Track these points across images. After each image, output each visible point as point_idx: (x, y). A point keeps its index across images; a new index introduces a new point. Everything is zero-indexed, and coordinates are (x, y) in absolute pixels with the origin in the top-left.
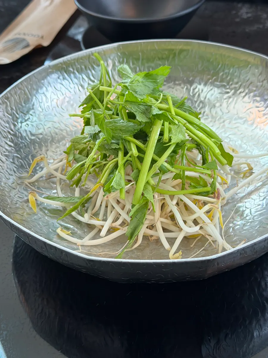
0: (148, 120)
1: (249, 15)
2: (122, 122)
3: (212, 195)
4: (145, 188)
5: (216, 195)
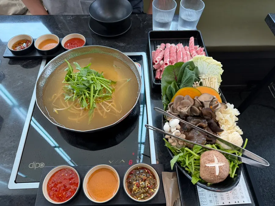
0: (89, 85)
2: (81, 86)
4: (93, 104)
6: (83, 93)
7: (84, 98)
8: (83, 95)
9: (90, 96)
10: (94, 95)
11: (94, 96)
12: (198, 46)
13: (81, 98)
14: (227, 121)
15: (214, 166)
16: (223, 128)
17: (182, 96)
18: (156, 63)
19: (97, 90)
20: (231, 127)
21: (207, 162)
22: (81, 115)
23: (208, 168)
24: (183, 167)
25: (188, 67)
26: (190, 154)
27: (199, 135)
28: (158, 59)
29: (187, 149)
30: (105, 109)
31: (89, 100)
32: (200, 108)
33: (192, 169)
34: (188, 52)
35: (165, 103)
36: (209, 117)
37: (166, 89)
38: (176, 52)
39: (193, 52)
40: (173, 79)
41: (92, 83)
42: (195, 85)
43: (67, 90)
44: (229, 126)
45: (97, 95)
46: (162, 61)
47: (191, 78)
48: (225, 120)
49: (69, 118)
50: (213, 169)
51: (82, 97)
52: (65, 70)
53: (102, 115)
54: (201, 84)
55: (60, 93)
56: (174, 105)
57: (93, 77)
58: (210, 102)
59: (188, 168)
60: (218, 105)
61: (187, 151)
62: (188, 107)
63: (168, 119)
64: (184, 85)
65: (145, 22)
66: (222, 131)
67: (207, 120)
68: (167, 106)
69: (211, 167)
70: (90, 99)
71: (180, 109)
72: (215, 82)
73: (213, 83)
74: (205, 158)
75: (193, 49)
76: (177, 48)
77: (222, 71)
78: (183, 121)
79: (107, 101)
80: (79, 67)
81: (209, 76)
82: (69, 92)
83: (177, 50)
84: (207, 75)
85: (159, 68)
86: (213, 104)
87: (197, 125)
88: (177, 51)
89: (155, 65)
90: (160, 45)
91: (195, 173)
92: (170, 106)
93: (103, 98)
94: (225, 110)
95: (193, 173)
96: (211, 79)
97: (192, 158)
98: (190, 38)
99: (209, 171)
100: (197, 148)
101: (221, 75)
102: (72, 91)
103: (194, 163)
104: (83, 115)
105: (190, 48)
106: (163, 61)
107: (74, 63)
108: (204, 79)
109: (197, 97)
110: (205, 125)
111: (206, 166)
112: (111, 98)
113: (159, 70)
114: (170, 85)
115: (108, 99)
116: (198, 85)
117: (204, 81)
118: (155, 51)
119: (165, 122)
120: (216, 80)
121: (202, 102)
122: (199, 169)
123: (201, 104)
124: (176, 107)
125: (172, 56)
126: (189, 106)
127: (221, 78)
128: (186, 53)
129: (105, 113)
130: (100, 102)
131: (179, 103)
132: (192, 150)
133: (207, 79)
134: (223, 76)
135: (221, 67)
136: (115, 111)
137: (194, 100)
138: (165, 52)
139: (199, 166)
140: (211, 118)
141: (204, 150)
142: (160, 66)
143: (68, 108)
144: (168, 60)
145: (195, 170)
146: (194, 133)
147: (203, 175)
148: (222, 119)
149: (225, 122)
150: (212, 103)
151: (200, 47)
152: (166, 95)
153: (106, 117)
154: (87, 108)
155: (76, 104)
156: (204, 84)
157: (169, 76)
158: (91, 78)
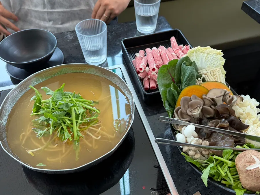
0: (69, 109)
1: (72, 37)
2: (58, 113)
3: (98, 122)
4: (77, 132)
5: (100, 121)
6: (62, 121)
7: (65, 128)
8: (63, 124)
9: (72, 124)
10: (77, 120)
11: (77, 122)
12: (182, 45)
13: (59, 129)
14: (248, 114)
15: (257, 167)
16: (247, 123)
17: (189, 97)
18: (141, 71)
19: (80, 114)
20: (256, 120)
21: (247, 165)
22: (64, 151)
23: (251, 171)
24: (218, 181)
25: (184, 64)
26: (222, 163)
27: (223, 139)
28: (143, 66)
29: (215, 157)
30: (94, 137)
31: (71, 128)
32: (213, 107)
33: (230, 180)
34: (174, 54)
35: (169, 110)
36: (227, 114)
37: (166, 94)
38: (160, 55)
39: (179, 52)
40: (170, 81)
41: (72, 106)
42: (198, 83)
43: (38, 124)
44: (253, 120)
45: (81, 120)
46: (147, 67)
47: (192, 74)
48: (246, 114)
49: (48, 159)
50: (258, 171)
51: (61, 127)
52: (32, 99)
53: (90, 145)
54: (204, 80)
55: (29, 130)
56: (182, 110)
57: (70, 99)
58: (222, 97)
59: (226, 180)
60: (233, 99)
61: (217, 160)
62: (199, 108)
63: (178, 129)
64: (186, 84)
65: (113, 32)
66: (248, 126)
67: (226, 118)
68: (173, 114)
69: (254, 170)
70: (73, 128)
71: (191, 112)
72: (219, 75)
73: (217, 77)
74: (243, 160)
75: (178, 49)
76: (160, 51)
77: (224, 61)
78: (199, 126)
79: (93, 126)
80: (51, 91)
81: (210, 70)
82: (42, 126)
83: (160, 53)
84: (207, 69)
85: (146, 77)
86: (226, 98)
87: (217, 127)
88: (162, 54)
89: (140, 74)
90: (137, 53)
91: (236, 184)
92: (177, 112)
93: (88, 124)
94: (241, 102)
95: (234, 185)
96: (213, 73)
97: (224, 167)
98: (171, 39)
99: (254, 175)
100: (227, 153)
101: (223, 65)
102: (46, 123)
103: (230, 172)
104: (66, 151)
105: (174, 49)
106: (149, 67)
107: (42, 88)
108: (206, 74)
109: (205, 95)
110: (226, 124)
111: (247, 171)
112: (98, 121)
113: (146, 79)
114: (169, 88)
115: (95, 124)
116: (201, 81)
117: (206, 76)
118: (134, 60)
119: (176, 134)
120: (220, 72)
121: (213, 99)
122: (238, 178)
123: (213, 102)
124: (185, 111)
125: (158, 60)
126: (200, 106)
127: (224, 69)
128: (172, 54)
129: (94, 141)
130: (86, 130)
131: (186, 106)
132: (222, 157)
133: (210, 74)
134: (226, 67)
135: (222, 57)
136: (107, 136)
137: (203, 99)
138: (147, 57)
139: (237, 174)
140: (230, 116)
141: (236, 153)
142: (147, 74)
143: (44, 146)
144: (155, 65)
145: (234, 181)
146: (216, 138)
147: (247, 183)
148: (242, 114)
149: (246, 116)
150: (224, 97)
151: (184, 46)
152: (167, 100)
153: (96, 147)
154: (71, 139)
155: (54, 139)
156: (207, 79)
157: (165, 78)
158: (69, 101)
